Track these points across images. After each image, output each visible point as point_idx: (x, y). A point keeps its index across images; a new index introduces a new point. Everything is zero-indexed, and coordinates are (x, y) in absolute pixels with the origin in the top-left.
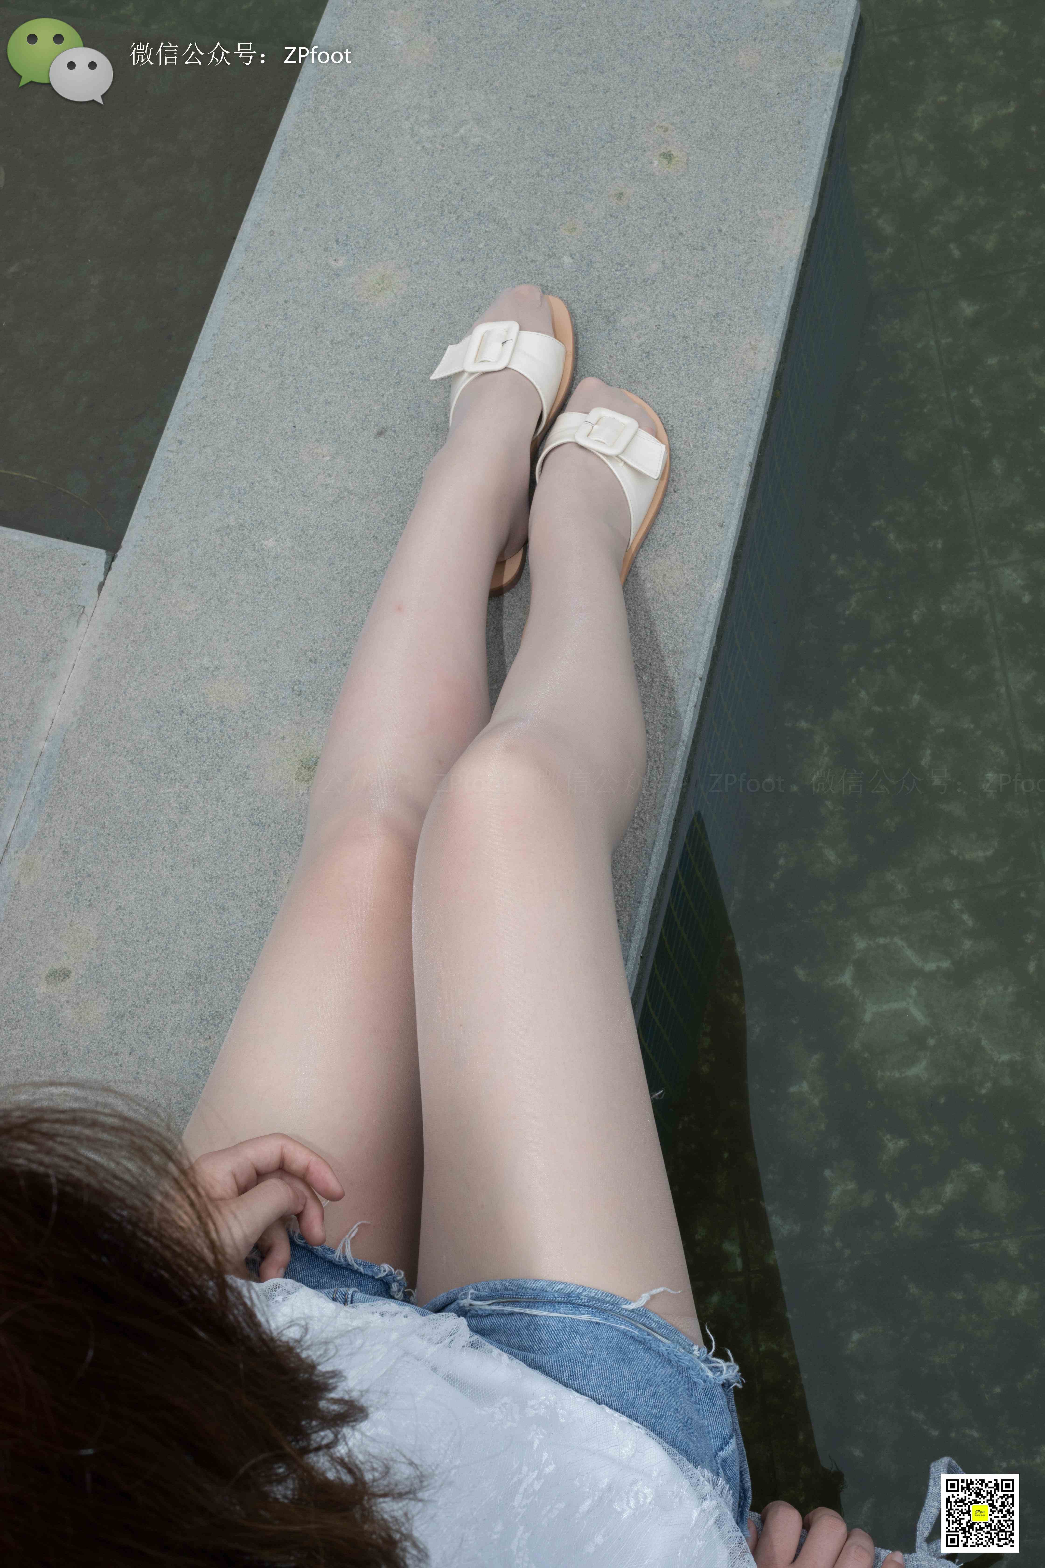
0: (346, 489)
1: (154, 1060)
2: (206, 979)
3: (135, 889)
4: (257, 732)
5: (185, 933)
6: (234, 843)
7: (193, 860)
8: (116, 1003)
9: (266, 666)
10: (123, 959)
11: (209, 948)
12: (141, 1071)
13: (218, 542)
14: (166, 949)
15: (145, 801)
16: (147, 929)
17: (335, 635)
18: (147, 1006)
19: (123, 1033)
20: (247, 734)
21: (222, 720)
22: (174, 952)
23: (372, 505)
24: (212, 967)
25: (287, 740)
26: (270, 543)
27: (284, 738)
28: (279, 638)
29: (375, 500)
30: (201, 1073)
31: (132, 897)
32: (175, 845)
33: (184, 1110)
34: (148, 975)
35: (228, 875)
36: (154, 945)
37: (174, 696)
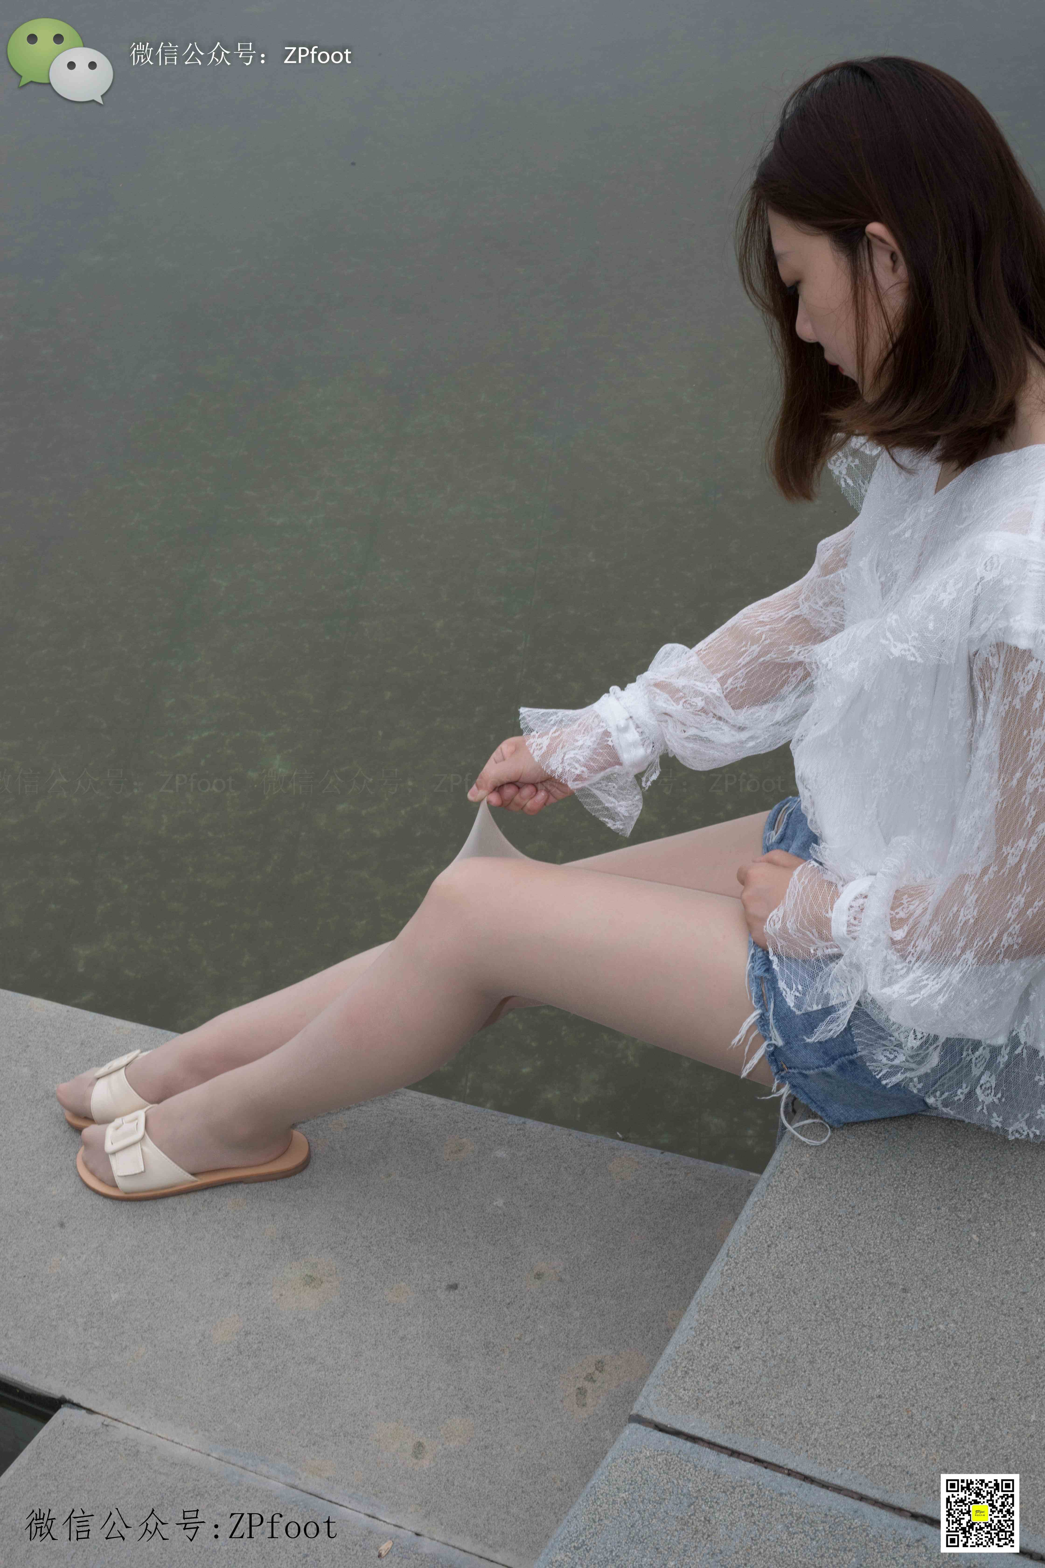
0: (97, 1248)
1: (510, 1387)
2: (455, 1351)
3: (365, 1395)
4: (269, 1311)
5: (414, 1363)
6: (353, 1329)
7: (356, 1356)
8: (455, 1411)
9: (217, 1304)
10: (420, 1405)
11: (432, 1348)
12: (516, 1396)
13: (96, 1330)
14: (423, 1376)
15: (293, 1387)
16: (401, 1388)
17: (213, 1260)
18: (464, 1390)
19: (481, 1407)
20: (267, 1318)
21: (247, 1334)
22: (427, 1371)
23: (119, 1233)
24: (448, 1347)
25: (284, 1293)
26: (115, 1297)
27: (281, 1295)
28: (198, 1294)
29: (116, 1231)
30: (528, 1357)
31: (371, 1398)
32: (339, 1368)
33: (555, 1368)
34: (439, 1389)
35: (377, 1334)
36: (417, 1384)
37: (214, 1364)
